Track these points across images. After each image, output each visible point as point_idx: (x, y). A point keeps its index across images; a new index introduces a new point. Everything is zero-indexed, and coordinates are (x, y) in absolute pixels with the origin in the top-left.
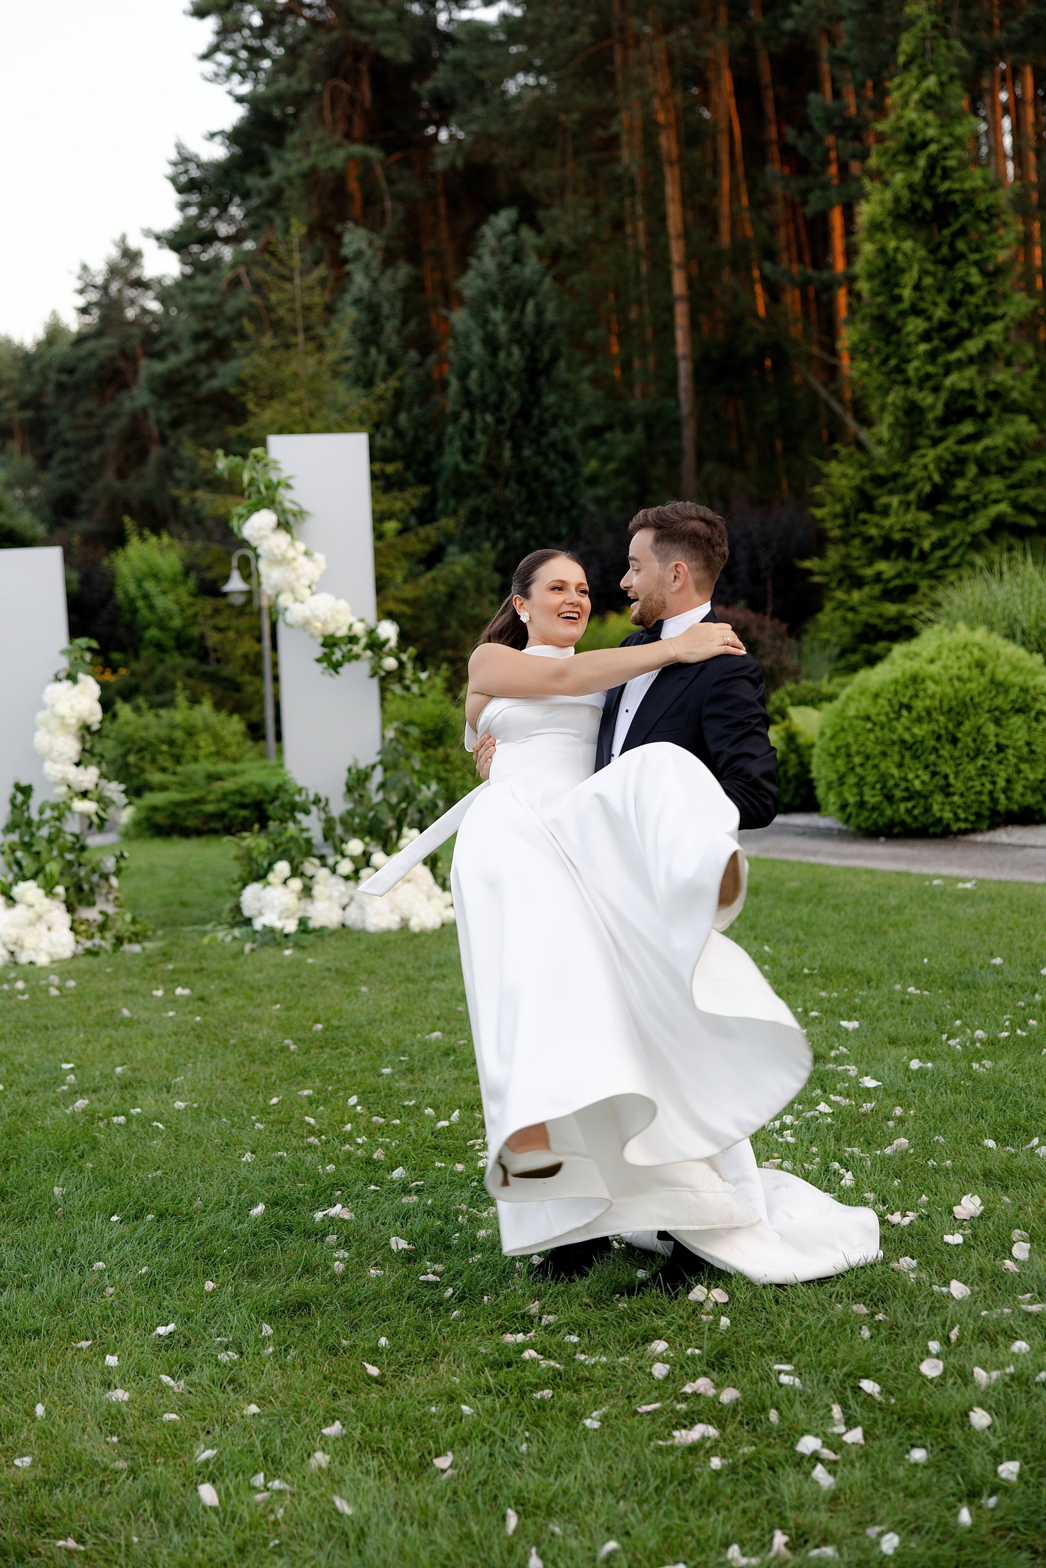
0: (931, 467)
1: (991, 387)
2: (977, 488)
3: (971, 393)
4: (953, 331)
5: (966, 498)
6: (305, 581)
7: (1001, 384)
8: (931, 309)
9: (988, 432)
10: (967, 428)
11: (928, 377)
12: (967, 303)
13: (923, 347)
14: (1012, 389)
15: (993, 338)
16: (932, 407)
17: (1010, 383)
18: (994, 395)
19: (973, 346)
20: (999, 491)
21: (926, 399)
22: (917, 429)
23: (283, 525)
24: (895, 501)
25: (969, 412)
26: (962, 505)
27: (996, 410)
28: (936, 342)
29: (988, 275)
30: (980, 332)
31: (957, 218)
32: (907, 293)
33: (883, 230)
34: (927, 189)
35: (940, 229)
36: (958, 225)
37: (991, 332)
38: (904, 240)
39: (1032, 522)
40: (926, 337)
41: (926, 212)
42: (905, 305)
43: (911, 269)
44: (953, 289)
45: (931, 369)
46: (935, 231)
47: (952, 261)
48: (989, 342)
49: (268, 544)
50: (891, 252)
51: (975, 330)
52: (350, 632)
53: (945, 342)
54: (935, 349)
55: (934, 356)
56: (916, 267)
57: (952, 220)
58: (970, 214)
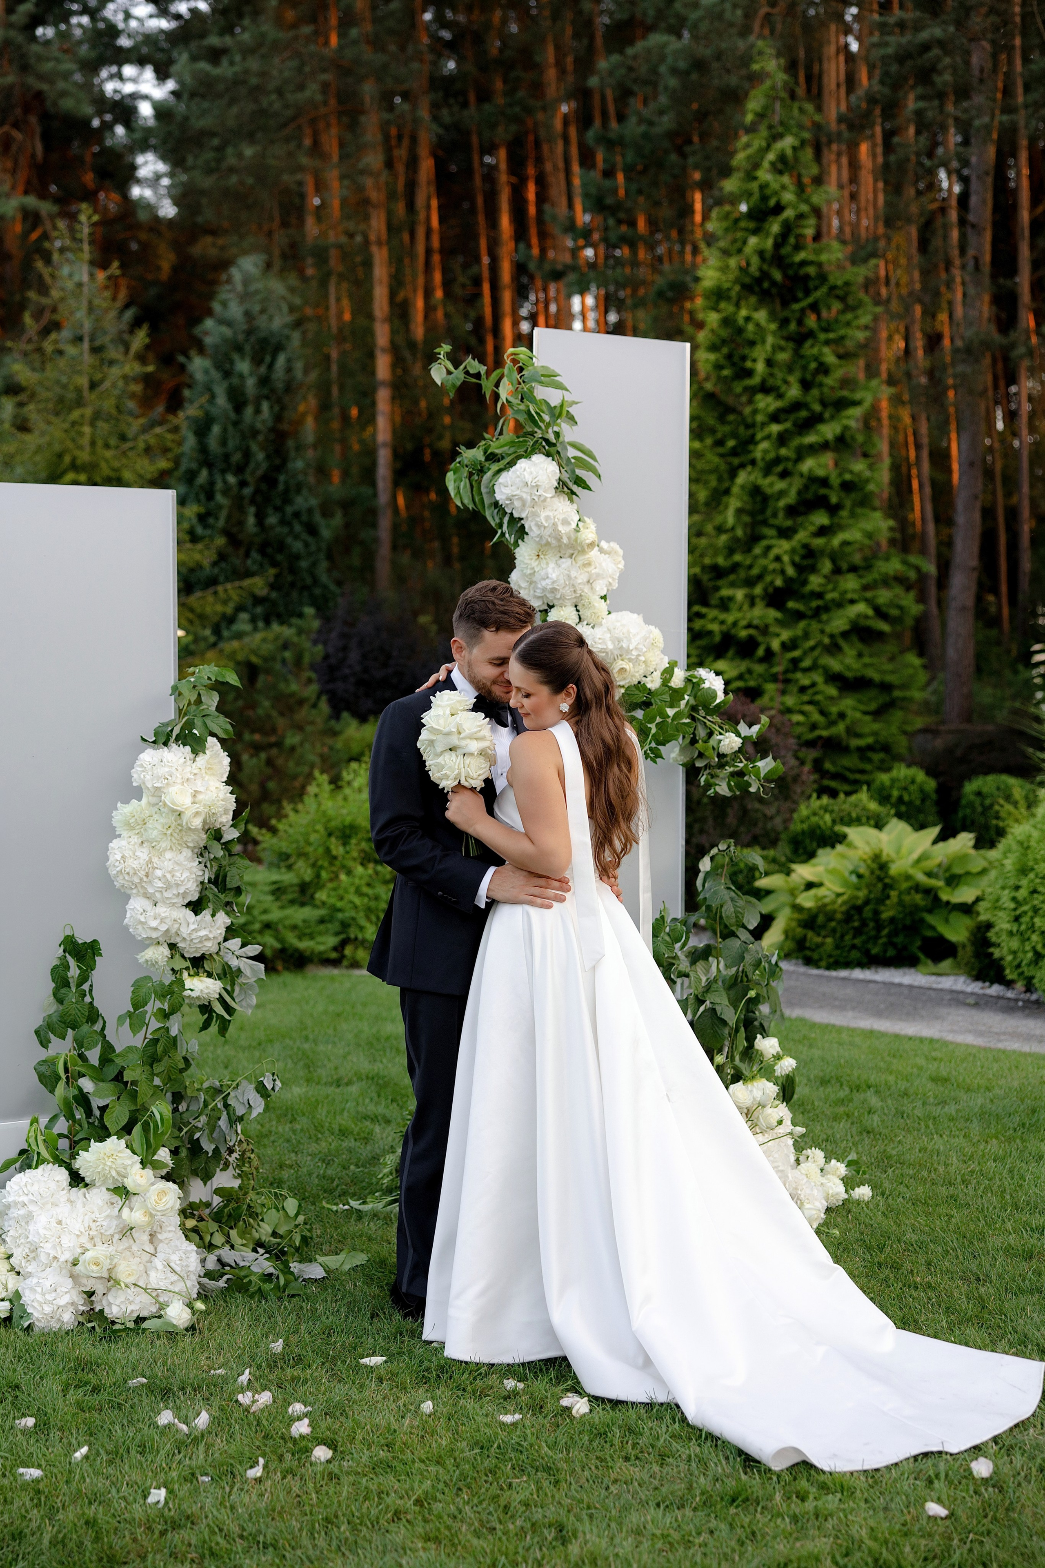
0: (786, 558)
1: (848, 477)
2: (830, 587)
3: (824, 482)
4: (804, 414)
5: (820, 595)
6: (601, 588)
7: (858, 475)
8: (783, 388)
9: (841, 528)
10: (821, 519)
11: (778, 460)
12: (821, 385)
13: (775, 428)
14: (867, 481)
15: (853, 424)
16: (782, 494)
17: (868, 474)
18: (847, 487)
19: (829, 431)
20: (854, 591)
21: (773, 484)
22: (760, 518)
23: (573, 484)
24: (740, 594)
25: (821, 503)
26: (814, 604)
27: (848, 503)
28: (788, 425)
29: (840, 357)
30: (832, 417)
31: (807, 293)
32: (760, 367)
33: (728, 299)
34: (777, 258)
35: (785, 304)
36: (810, 300)
37: (848, 417)
38: (756, 309)
39: (885, 627)
40: (775, 418)
41: (774, 283)
42: (756, 380)
43: (764, 342)
44: (804, 368)
45: (783, 452)
46: (778, 307)
47: (800, 339)
48: (846, 428)
49: (543, 515)
50: (741, 322)
51: (827, 415)
52: (665, 682)
53: (795, 424)
54: (786, 431)
55: (782, 439)
56: (770, 340)
57: (800, 295)
58: (824, 289)
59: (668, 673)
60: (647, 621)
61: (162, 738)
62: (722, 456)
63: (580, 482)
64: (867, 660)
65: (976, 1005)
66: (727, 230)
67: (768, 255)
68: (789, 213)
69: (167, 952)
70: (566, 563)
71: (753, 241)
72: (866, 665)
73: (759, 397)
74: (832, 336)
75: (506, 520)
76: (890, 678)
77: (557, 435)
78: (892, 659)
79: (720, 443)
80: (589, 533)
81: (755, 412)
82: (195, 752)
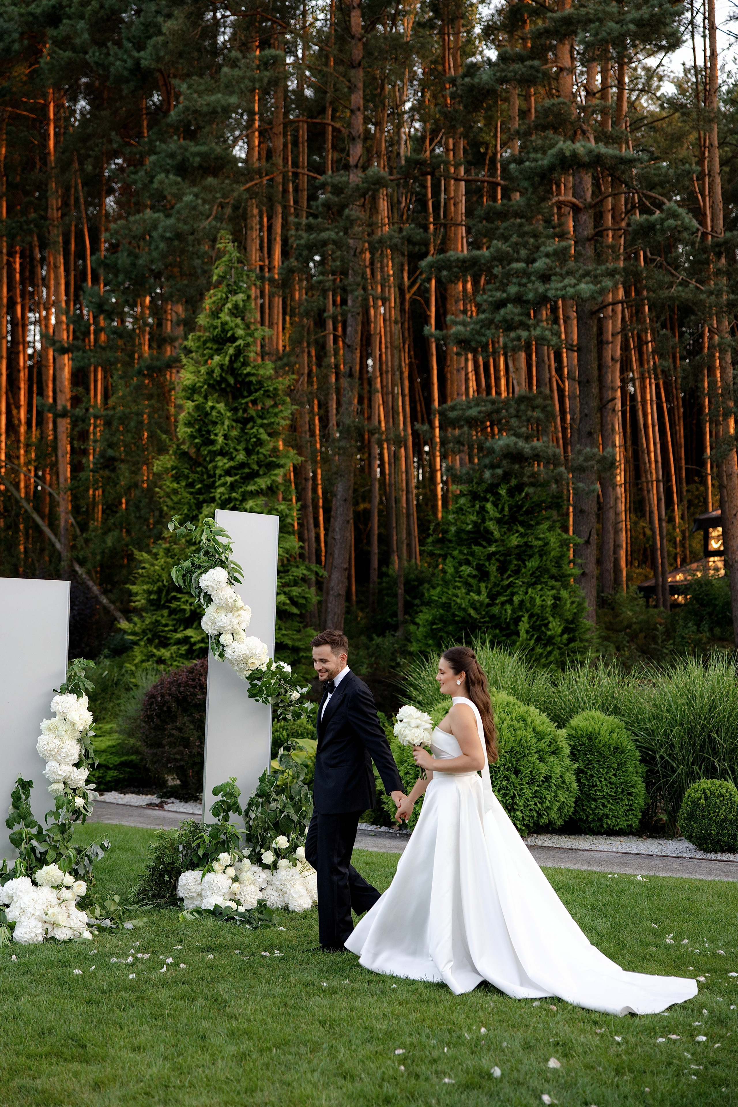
4: (247, 471)
6: (243, 626)
8: (234, 454)
12: (258, 453)
13: (229, 479)
19: (263, 483)
23: (233, 580)
28: (237, 478)
29: (270, 435)
30: (265, 474)
31: (250, 394)
32: (220, 439)
33: (200, 393)
34: (231, 369)
35: (235, 398)
36: (252, 398)
37: (275, 475)
38: (218, 402)
39: (295, 611)
40: (228, 472)
41: (228, 385)
42: (217, 447)
43: (223, 423)
44: (248, 441)
45: (234, 495)
46: (230, 400)
47: (244, 422)
48: (273, 481)
49: (221, 594)
50: (208, 409)
51: (261, 473)
52: (269, 668)
53: (241, 478)
54: (236, 481)
55: (233, 487)
56: (227, 422)
57: (245, 394)
58: (262, 392)
59: (270, 664)
60: (262, 641)
61: (64, 690)
62: (191, 493)
63: (236, 579)
64: (284, 632)
65: (375, 836)
66: (198, 347)
67: (225, 368)
68: (240, 342)
69: (63, 786)
70: (230, 615)
71: (217, 358)
72: (283, 635)
73: (219, 458)
74: (265, 421)
75: (202, 595)
76: (298, 644)
77: (227, 559)
78: (299, 631)
79: (191, 485)
80: (240, 603)
81: (216, 467)
82: (78, 697)
